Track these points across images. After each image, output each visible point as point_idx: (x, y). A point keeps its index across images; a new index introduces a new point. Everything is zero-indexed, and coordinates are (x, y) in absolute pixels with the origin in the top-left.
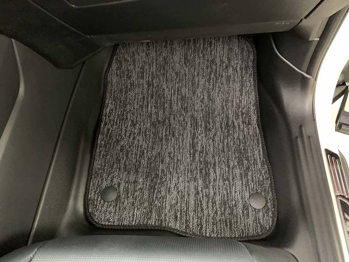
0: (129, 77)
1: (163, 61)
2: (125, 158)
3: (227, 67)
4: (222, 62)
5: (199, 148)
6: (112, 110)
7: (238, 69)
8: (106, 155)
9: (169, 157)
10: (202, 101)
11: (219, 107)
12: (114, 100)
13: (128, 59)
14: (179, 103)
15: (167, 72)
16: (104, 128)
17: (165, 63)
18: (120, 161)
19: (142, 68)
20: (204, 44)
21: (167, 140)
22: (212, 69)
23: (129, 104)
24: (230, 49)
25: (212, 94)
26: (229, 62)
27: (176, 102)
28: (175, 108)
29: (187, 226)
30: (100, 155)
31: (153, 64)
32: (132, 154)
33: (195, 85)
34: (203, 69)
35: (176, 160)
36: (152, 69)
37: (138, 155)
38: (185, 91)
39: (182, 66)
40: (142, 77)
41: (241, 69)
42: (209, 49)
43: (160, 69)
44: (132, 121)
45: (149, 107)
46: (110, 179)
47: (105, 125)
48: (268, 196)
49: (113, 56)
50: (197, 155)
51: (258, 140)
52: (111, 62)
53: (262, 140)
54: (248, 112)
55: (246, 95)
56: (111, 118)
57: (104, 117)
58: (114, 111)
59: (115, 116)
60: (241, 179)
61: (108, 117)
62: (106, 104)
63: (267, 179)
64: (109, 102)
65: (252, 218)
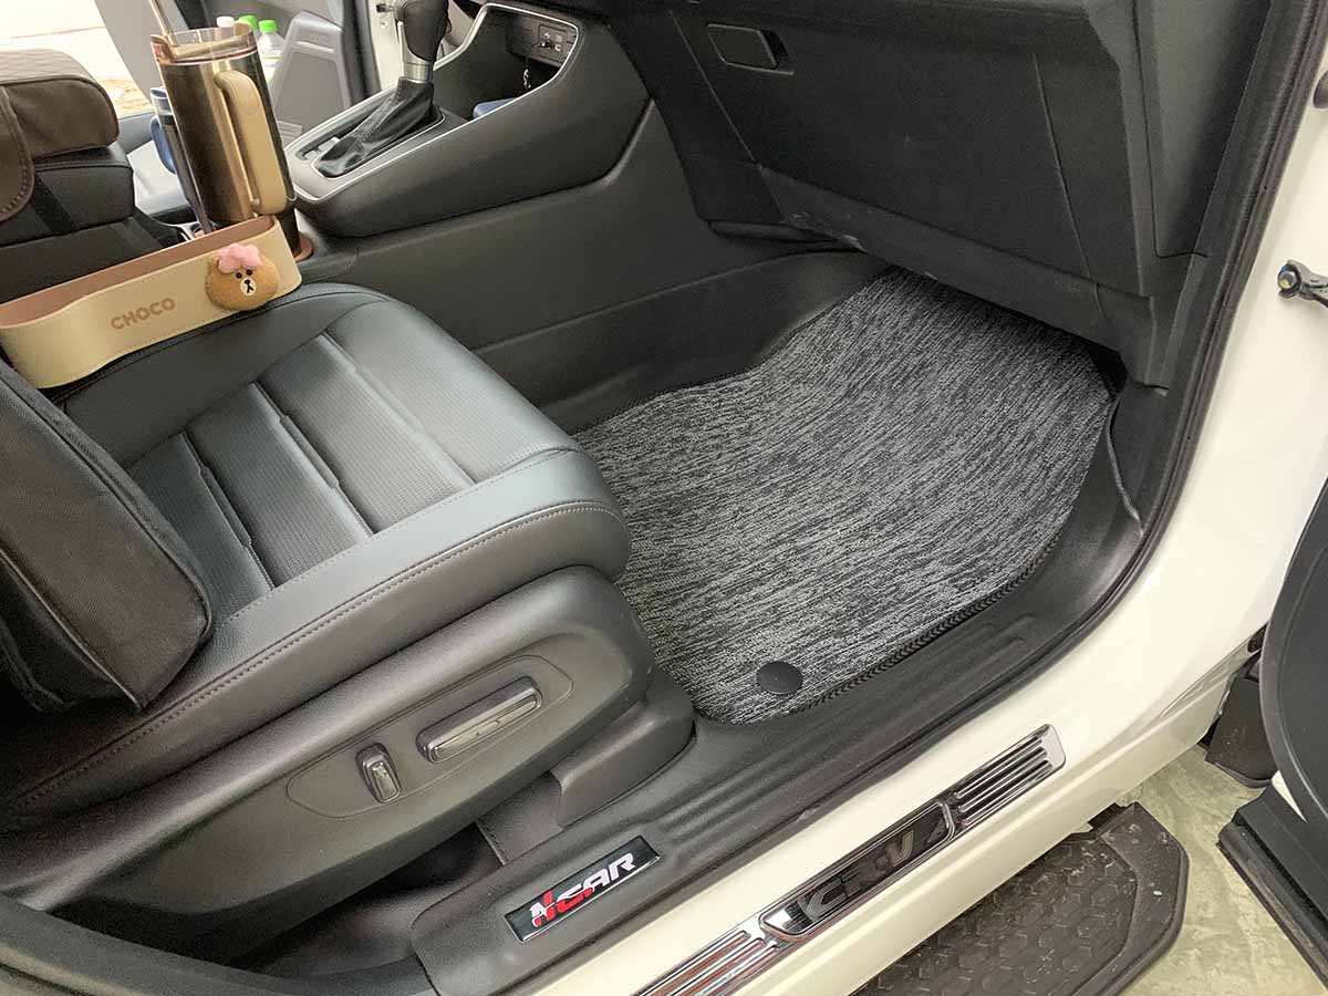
0: (827, 358)
1: (916, 367)
2: (666, 455)
3: (1032, 452)
4: (1031, 435)
5: (802, 542)
6: (740, 390)
7: (1054, 471)
8: (644, 425)
9: (735, 512)
10: (914, 487)
11: (938, 520)
12: (763, 381)
13: (855, 323)
14: (867, 459)
15: (904, 391)
16: (692, 393)
17: (917, 372)
18: (652, 450)
19: (864, 355)
20: (1024, 379)
21: (769, 490)
22: (998, 438)
23: (780, 402)
24: (1068, 418)
25: (952, 486)
27: (864, 453)
28: (849, 460)
30: (635, 416)
31: (892, 359)
32: (684, 461)
33: (934, 447)
34: (979, 429)
35: (738, 524)
36: (881, 368)
37: (692, 470)
38: (901, 448)
39: (943, 397)
40: (850, 372)
41: (1061, 476)
42: (1024, 394)
43: (897, 378)
44: (750, 428)
45: (807, 428)
46: (606, 453)
47: (699, 392)
48: (809, 691)
49: (834, 306)
50: (784, 547)
51: (933, 617)
52: (823, 314)
53: (943, 624)
54: (987, 571)
55: (1021, 539)
56: (722, 396)
57: (713, 385)
58: (741, 393)
59: (734, 398)
60: (805, 634)
61: (720, 392)
62: (743, 376)
63: (853, 671)
64: (753, 377)
65: (731, 687)
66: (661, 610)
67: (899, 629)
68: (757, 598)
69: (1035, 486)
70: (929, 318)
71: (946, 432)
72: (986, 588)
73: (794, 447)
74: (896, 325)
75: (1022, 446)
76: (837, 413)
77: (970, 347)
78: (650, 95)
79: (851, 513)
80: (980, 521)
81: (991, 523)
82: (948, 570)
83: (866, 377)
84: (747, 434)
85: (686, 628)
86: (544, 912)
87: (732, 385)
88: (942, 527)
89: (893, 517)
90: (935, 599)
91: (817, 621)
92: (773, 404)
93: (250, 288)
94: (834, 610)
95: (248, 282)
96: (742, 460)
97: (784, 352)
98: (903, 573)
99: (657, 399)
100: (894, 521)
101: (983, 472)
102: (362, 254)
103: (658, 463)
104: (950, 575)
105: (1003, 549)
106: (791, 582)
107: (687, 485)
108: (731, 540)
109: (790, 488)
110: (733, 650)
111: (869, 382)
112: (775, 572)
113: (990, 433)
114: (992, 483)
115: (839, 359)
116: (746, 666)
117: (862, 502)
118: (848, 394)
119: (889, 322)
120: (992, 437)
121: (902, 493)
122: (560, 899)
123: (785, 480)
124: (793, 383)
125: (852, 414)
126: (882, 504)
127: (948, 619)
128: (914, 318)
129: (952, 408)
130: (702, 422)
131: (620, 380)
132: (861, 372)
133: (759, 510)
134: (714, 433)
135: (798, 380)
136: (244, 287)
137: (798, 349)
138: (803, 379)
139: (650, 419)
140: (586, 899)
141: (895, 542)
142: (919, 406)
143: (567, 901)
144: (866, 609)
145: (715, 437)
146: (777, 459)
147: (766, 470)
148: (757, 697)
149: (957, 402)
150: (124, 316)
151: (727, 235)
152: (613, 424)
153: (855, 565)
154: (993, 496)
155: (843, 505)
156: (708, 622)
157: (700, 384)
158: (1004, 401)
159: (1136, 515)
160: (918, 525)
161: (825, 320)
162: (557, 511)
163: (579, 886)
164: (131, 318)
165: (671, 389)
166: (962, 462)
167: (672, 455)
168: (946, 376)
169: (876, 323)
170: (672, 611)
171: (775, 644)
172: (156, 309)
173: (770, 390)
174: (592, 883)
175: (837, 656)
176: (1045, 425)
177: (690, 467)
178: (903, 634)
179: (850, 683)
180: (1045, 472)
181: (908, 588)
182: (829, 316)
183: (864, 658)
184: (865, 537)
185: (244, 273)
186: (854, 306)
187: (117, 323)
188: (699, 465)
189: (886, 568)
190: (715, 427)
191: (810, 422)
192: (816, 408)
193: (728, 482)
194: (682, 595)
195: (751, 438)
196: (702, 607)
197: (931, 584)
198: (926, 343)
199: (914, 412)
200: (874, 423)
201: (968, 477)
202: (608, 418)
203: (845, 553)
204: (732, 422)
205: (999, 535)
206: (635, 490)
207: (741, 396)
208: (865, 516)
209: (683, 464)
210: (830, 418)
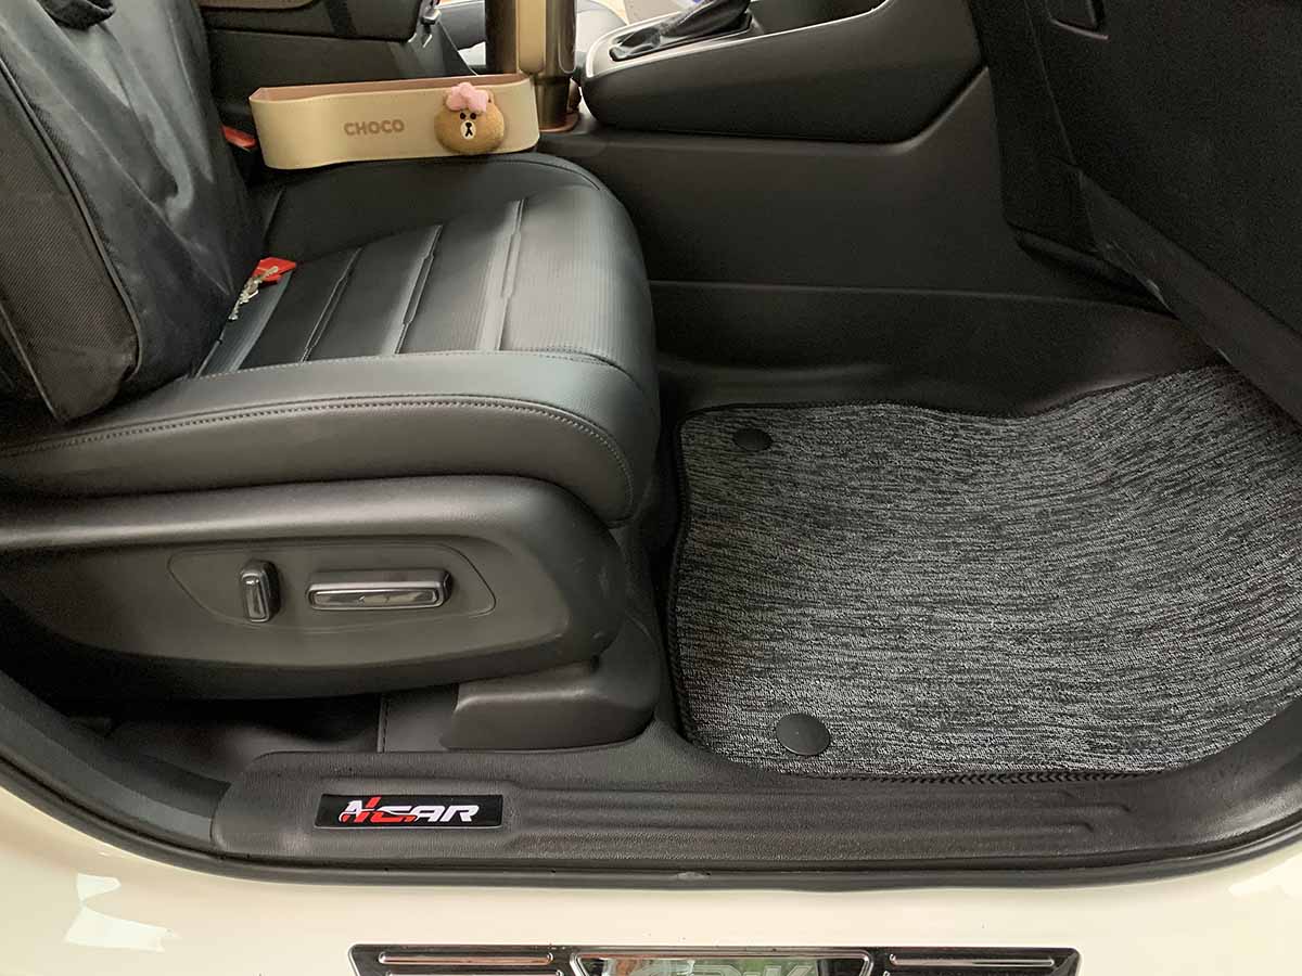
0: (1104, 435)
1: (1203, 481)
2: (857, 466)
5: (942, 615)
6: (988, 433)
8: (850, 426)
9: (889, 553)
10: (1119, 613)
11: (1120, 661)
12: (1021, 434)
13: (1157, 407)
14: (1083, 560)
15: (1174, 504)
16: (926, 415)
17: (1201, 488)
18: (845, 456)
19: (1149, 446)
21: (946, 547)
22: (1257, 601)
23: (1025, 464)
25: (1165, 632)
27: (1084, 553)
28: (1062, 553)
29: (697, 566)
30: (846, 414)
31: (1179, 462)
32: (871, 479)
33: (1171, 579)
34: (1240, 581)
35: (883, 565)
36: (1160, 468)
37: (875, 492)
38: (1132, 565)
39: (1217, 527)
40: (1121, 460)
43: (1174, 486)
44: (971, 476)
45: (1037, 501)
46: (791, 438)
47: (934, 417)
48: (827, 763)
49: (1144, 381)
50: (916, 610)
51: (1034, 761)
52: (1126, 386)
53: (1040, 774)
54: (1144, 745)
55: (1214, 730)
56: (961, 432)
57: (957, 417)
58: (987, 437)
59: (974, 439)
60: (868, 705)
61: (962, 427)
62: (1000, 421)
63: (888, 768)
64: (1013, 425)
65: (744, 716)
66: (732, 609)
67: (982, 754)
68: (846, 645)
69: (1270, 676)
70: (1250, 431)
71: (1197, 569)
72: (1128, 764)
73: (1009, 515)
74: (1206, 424)
75: (1282, 621)
76: (1083, 499)
77: (1284, 482)
78: (984, 61)
79: (1025, 610)
80: (1175, 686)
81: (1187, 694)
82: (1093, 720)
83: (1137, 471)
84: (964, 481)
85: (745, 637)
86: (358, 813)
87: (982, 425)
88: (1124, 671)
89: (1069, 634)
90: (1052, 744)
91: (894, 700)
92: (1014, 463)
93: (469, 132)
94: (921, 699)
95: (469, 125)
96: (940, 505)
97: (1062, 412)
98: (1034, 698)
99: (881, 406)
100: (1070, 640)
101: (1215, 632)
102: (612, 144)
103: (844, 470)
104: (1092, 728)
105: (1184, 730)
106: (896, 649)
107: (855, 503)
108: (864, 578)
109: (972, 555)
110: (776, 683)
111: (1139, 478)
112: (887, 630)
113: (1251, 590)
114: (1217, 649)
115: (1117, 441)
116: (772, 706)
117: (1047, 603)
118: (1105, 484)
119: (1199, 418)
120: (1251, 597)
121: (1099, 615)
122: (381, 809)
123: (973, 544)
124: (1054, 449)
125: (1098, 506)
126: (1065, 615)
127: (1051, 773)
128: (1232, 425)
129: (1222, 544)
130: (917, 448)
131: (857, 370)
132: (1135, 464)
133: (920, 562)
134: (925, 464)
135: (1060, 448)
136: (464, 129)
137: (1079, 414)
138: (1067, 450)
139: (860, 424)
140: (403, 823)
141: (1054, 662)
142: (1183, 526)
143: (386, 815)
144: (962, 715)
145: (923, 469)
146: (980, 519)
147: (959, 526)
148: (762, 740)
149: (1231, 539)
150: (357, 124)
151: (1032, 252)
152: (820, 414)
153: (985, 665)
154: (1209, 665)
155: (1021, 597)
156: (773, 644)
157: (944, 410)
158: (1291, 560)
160: (1095, 657)
161: (1125, 392)
162: (531, 408)
163: (408, 808)
164: (363, 128)
165: (903, 402)
166: (1195, 611)
167: (863, 469)
168: (1236, 503)
169: (1183, 414)
170: (743, 616)
171: (825, 698)
172: (387, 127)
173: (1022, 446)
174: (422, 812)
175: (884, 745)
177: (874, 488)
178: (981, 761)
179: (875, 779)
180: (1293, 664)
181: (1025, 716)
182: (1132, 389)
183: (914, 762)
184: (1019, 641)
185: (468, 115)
186: (1162, 391)
187: (350, 129)
188: (887, 490)
189: (1018, 685)
190: (930, 459)
191: (1045, 496)
192: (1061, 484)
193: (905, 520)
194: (766, 605)
195: (966, 487)
196: (779, 627)
197: (1060, 725)
198: (1232, 457)
199: (1172, 532)
200: (1116, 526)
201: (1193, 630)
202: (816, 406)
203: (982, 648)
204: (954, 461)
205: (1188, 713)
206: (796, 485)
207: (985, 440)
208: (1038, 620)
209: (868, 482)
210: (1070, 500)
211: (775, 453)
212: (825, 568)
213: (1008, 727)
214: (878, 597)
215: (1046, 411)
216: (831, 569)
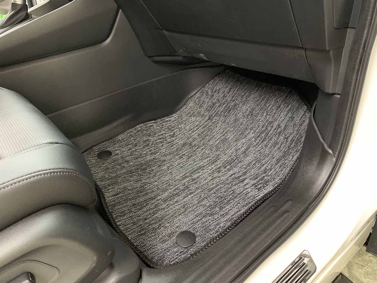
0: (201, 107)
1: (233, 106)
2: (141, 147)
3: (280, 133)
4: (279, 126)
5: (195, 176)
7: (290, 139)
8: (132, 136)
9: (168, 167)
10: (236, 150)
11: (247, 162)
12: (179, 117)
13: (210, 93)
14: (218, 141)
15: (230, 115)
16: (151, 123)
17: (233, 108)
18: (136, 146)
19: (214, 104)
20: (273, 106)
21: (181, 157)
22: (266, 129)
23: (185, 124)
24: (292, 118)
25: (251, 149)
26: (285, 129)
27: (216, 139)
28: (211, 142)
30: (129, 133)
31: (224, 104)
33: (243, 134)
34: (258, 126)
35: (169, 172)
36: (220, 108)
37: (151, 152)
38: (230, 136)
39: (244, 116)
40: (209, 111)
41: (292, 141)
42: (274, 111)
43: (226, 111)
44: (174, 134)
45: (195, 132)
46: (117, 149)
47: (154, 123)
48: (200, 243)
49: (202, 88)
50: (187, 179)
51: (249, 203)
52: (198, 91)
53: (253, 205)
54: (268, 181)
55: (280, 167)
56: (163, 124)
57: (159, 120)
58: (170, 122)
59: (168, 124)
60: (197, 216)
61: (162, 122)
62: (171, 116)
63: (217, 232)
64: (175, 116)
65: (165, 246)
66: (135, 213)
67: (235, 210)
68: (176, 202)
69: (283, 146)
70: (236, 88)
71: (246, 129)
72: (269, 188)
73: (191, 140)
74: (224, 92)
75: (276, 131)
76: (206, 126)
77: (252, 97)
78: (119, 7)
79: (213, 163)
80: (263, 161)
81: (268, 162)
82: (252, 182)
83: (215, 112)
84: (173, 136)
85: (146, 219)
87: (167, 119)
88: (249, 165)
89: (229, 163)
90: (249, 195)
91: (201, 209)
92: (182, 125)
94: (208, 204)
96: (171, 146)
97: (185, 106)
98: (235, 185)
99: (137, 126)
101: (262, 142)
103: (139, 150)
104: (254, 184)
105: (274, 171)
106: (191, 193)
107: (149, 158)
108: (166, 178)
109: (190, 155)
110: (166, 227)
111: (216, 113)
112: (184, 190)
113: (262, 127)
114: (266, 146)
115: (205, 106)
116: (170, 236)
117: (218, 158)
118: (209, 119)
119: (222, 91)
120: (264, 129)
121: (232, 153)
123: (188, 152)
124: (189, 117)
125: (211, 126)
126: (224, 158)
127: (256, 203)
128: (230, 89)
129: (248, 119)
130: (155, 133)
131: (122, 120)
132: (213, 110)
133: (178, 165)
134: (160, 137)
135: (191, 116)
137: (190, 105)
138: (193, 115)
139: (135, 134)
141: (231, 172)
142: (236, 120)
144: (221, 202)
145: (160, 139)
146: (184, 145)
147: (181, 149)
148: (175, 250)
149: (249, 117)
151: (157, 62)
152: (120, 137)
153: (216, 184)
154: (267, 152)
155: (210, 160)
156: (155, 215)
157: (155, 120)
158: (267, 115)
159: (331, 151)
160: (239, 165)
161: (198, 93)
165: (143, 122)
166: (254, 139)
167: (144, 147)
168: (244, 108)
169: (217, 92)
170: (140, 212)
171: (184, 223)
173: (181, 120)
175: (210, 225)
176: (284, 122)
177: (151, 151)
178: (237, 212)
179: (216, 238)
180: (286, 140)
181: (238, 191)
182: (200, 92)
183: (222, 225)
184: (219, 172)
186: (208, 87)
188: (154, 150)
189: (228, 184)
190: (161, 135)
191: (196, 130)
192: (198, 125)
193: (166, 155)
194: (145, 204)
195: (175, 138)
196: (153, 208)
197: (247, 189)
198: (236, 97)
199: (234, 123)
200: (219, 128)
201: (257, 144)
202: (118, 135)
203: (212, 179)
204: (167, 133)
205: (271, 166)
206: (128, 162)
207: (170, 123)
208: (219, 163)
209: (148, 150)
210: (203, 128)
211: (115, 155)
212: (154, 182)
213: (236, 197)
214: (174, 181)
215: (181, 108)
216: (156, 181)
